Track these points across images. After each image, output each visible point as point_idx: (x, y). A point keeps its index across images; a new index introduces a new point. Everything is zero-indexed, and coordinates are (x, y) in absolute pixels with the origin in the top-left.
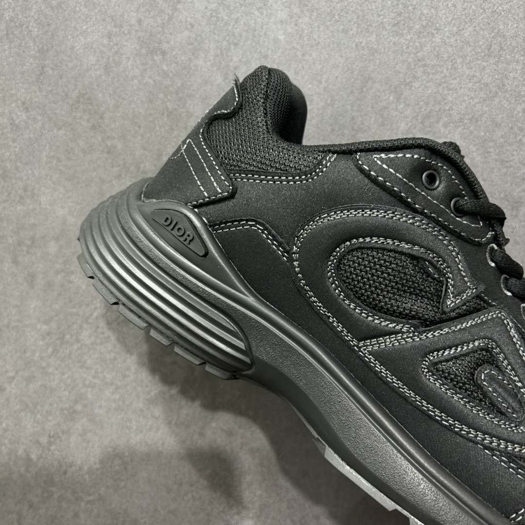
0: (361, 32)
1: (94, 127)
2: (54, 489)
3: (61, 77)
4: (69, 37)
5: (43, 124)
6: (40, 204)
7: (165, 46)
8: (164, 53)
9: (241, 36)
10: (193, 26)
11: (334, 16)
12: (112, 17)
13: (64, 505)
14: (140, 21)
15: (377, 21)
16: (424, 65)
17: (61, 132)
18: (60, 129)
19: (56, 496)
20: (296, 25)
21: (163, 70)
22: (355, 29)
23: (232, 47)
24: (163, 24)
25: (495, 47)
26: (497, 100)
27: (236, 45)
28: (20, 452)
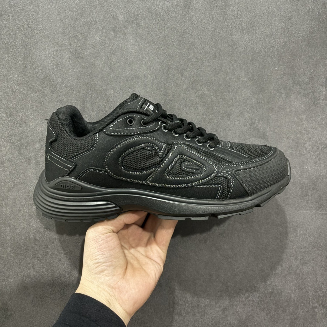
0: (166, 48)
1: (52, 91)
2: (49, 251)
3: (35, 70)
4: (38, 51)
5: (28, 91)
6: (29, 127)
7: (82, 55)
8: (82, 58)
9: (116, 50)
10: (94, 46)
11: (154, 42)
12: (57, 43)
13: (54, 257)
14: (70, 44)
15: (172, 44)
16: (191, 62)
17: (37, 94)
18: (36, 93)
19: (50, 254)
20: (139, 46)
21: (82, 65)
22: (163, 47)
23: (112, 55)
24: (81, 45)
25: (217, 54)
26: (219, 75)
27: (114, 54)
28: (31, 237)
